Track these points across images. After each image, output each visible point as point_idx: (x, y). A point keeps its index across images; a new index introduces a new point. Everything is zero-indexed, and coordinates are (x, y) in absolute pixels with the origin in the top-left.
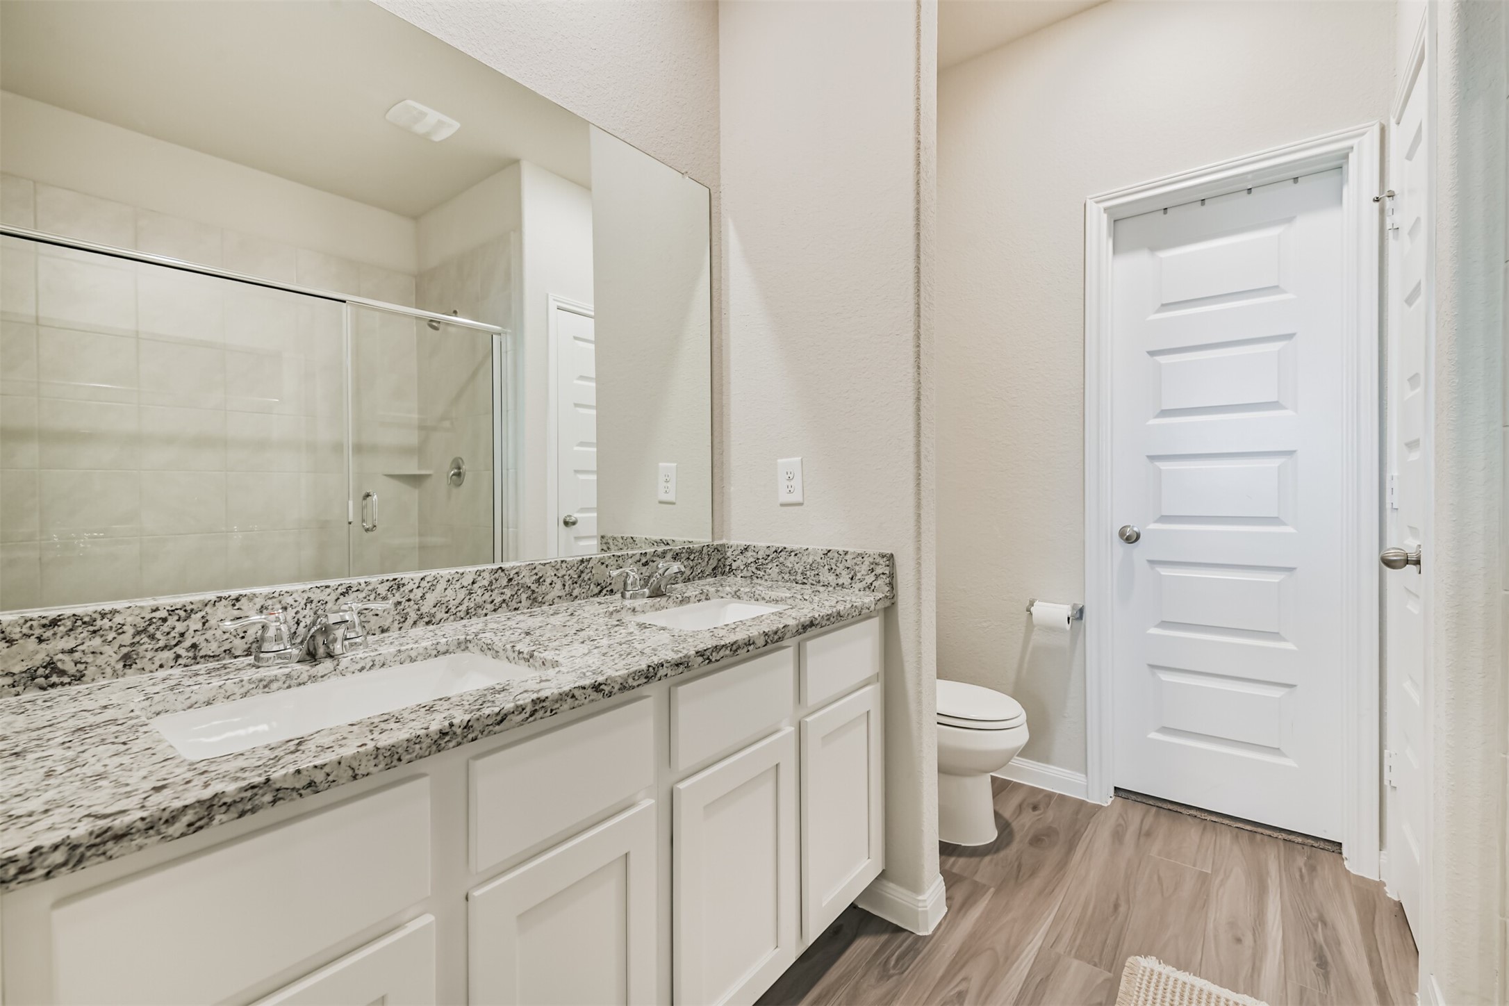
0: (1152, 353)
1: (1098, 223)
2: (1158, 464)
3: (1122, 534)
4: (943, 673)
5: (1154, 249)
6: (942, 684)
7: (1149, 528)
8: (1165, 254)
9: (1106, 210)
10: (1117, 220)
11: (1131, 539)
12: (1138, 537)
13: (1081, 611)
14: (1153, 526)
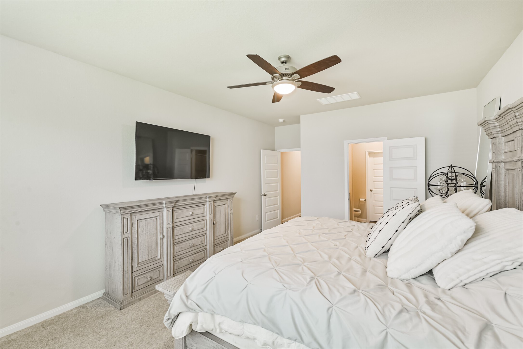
0: (374, 169)
1: (367, 154)
2: (374, 182)
3: (370, 190)
4: (354, 208)
5: (374, 157)
6: (354, 209)
7: (373, 190)
8: (375, 158)
9: (368, 153)
10: (369, 153)
11: (371, 191)
12: (372, 191)
13: (366, 200)
14: (374, 189)
